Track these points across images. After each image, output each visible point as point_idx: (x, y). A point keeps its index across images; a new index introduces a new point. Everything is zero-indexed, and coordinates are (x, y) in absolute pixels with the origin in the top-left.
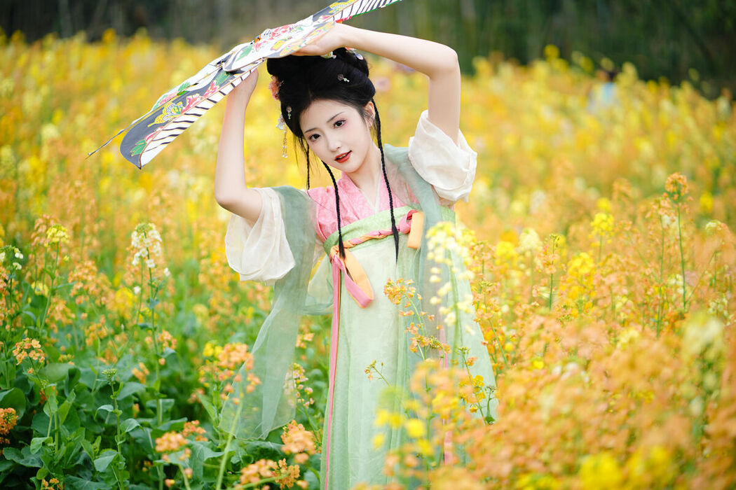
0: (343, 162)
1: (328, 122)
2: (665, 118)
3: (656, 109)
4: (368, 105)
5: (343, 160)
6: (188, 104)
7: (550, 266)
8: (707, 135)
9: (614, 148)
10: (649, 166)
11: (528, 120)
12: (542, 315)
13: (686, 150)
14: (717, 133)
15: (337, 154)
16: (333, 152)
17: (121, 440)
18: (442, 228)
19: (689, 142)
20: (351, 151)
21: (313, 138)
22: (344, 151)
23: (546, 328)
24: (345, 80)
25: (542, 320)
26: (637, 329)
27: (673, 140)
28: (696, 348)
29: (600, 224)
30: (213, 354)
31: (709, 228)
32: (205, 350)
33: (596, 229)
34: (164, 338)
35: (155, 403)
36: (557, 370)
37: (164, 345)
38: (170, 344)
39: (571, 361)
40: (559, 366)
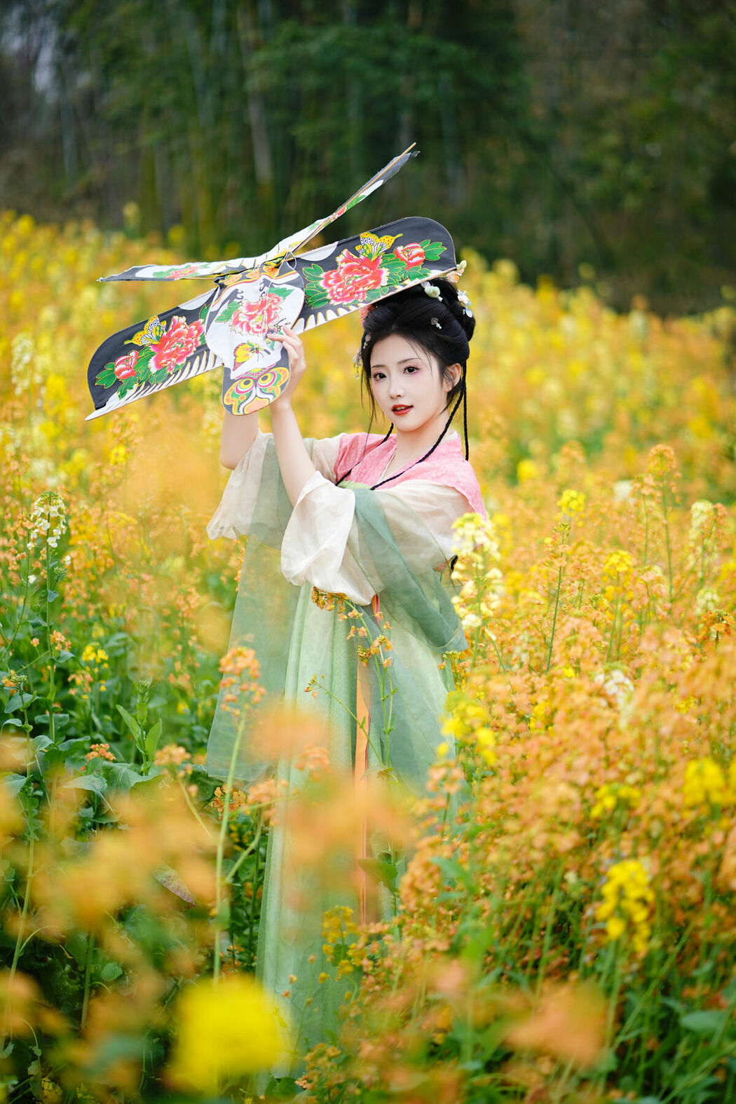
0: (400, 415)
1: (400, 363)
4: (453, 366)
5: (400, 412)
8: (619, 367)
12: (578, 617)
13: (594, 385)
15: (397, 403)
16: (392, 398)
17: (31, 761)
19: (597, 374)
20: (412, 406)
21: (378, 377)
22: (404, 402)
24: (438, 325)
27: (578, 370)
29: (568, 503)
30: (95, 659)
31: (696, 509)
32: (84, 654)
33: (564, 509)
34: (57, 639)
35: (46, 718)
36: (600, 678)
37: (57, 648)
38: (64, 647)
39: (614, 668)
40: (601, 673)
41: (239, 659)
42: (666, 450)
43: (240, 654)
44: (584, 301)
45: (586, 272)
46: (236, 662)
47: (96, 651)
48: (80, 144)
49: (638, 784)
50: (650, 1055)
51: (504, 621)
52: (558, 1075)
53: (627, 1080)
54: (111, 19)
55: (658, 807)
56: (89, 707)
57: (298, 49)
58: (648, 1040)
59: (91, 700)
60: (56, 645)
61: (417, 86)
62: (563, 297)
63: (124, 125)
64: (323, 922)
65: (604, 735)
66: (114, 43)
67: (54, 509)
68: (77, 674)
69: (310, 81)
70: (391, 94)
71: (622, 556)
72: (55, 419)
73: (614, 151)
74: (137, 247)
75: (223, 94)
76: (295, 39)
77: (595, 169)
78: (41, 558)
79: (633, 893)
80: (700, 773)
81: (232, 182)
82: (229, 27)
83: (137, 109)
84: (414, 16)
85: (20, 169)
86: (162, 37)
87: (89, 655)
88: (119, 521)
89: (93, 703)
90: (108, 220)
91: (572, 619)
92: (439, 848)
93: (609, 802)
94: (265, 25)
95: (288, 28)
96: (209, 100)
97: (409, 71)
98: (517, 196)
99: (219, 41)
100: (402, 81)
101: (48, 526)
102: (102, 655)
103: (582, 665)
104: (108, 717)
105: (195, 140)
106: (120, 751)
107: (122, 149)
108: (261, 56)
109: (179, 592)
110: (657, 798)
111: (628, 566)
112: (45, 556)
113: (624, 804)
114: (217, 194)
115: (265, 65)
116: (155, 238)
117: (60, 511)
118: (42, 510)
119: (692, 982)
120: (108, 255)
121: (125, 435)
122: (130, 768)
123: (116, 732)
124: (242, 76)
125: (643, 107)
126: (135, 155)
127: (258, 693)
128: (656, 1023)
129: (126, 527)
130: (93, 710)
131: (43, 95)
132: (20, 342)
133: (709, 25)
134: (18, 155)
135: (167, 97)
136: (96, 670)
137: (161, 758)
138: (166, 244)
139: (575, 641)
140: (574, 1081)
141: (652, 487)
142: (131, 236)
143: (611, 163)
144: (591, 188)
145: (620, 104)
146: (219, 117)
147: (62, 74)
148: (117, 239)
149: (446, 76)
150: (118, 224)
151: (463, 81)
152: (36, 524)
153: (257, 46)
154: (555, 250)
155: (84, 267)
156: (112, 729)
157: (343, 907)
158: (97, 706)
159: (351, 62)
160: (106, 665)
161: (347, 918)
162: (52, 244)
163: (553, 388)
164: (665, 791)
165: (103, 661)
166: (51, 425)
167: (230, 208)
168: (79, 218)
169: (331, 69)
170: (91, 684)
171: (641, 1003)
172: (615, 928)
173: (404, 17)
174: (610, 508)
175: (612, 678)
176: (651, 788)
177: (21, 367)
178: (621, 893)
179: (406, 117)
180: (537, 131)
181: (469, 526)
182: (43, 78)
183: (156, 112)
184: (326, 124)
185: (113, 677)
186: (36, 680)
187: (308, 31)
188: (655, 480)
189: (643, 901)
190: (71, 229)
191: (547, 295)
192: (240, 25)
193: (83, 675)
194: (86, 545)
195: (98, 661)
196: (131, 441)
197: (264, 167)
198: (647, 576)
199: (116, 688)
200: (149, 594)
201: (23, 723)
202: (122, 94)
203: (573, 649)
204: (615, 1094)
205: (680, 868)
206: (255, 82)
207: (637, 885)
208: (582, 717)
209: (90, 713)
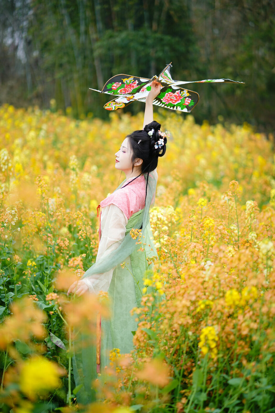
2: (209, 143)
3: (205, 139)
7: (192, 222)
8: (232, 153)
9: (185, 159)
10: (204, 170)
12: (195, 242)
13: (222, 160)
14: (237, 151)
17: (7, 301)
18: (155, 209)
19: (223, 156)
23: (197, 248)
25: (195, 244)
26: (231, 247)
27: (215, 154)
28: (265, 251)
29: (201, 203)
30: (32, 265)
31: (248, 203)
32: (28, 263)
33: (199, 205)
34: (16, 258)
35: (13, 286)
36: (203, 264)
37: (16, 261)
38: (19, 261)
39: (208, 260)
40: (203, 262)
42: (235, 182)
43: (76, 259)
44: (219, 129)
45: (221, 118)
46: (74, 262)
47: (32, 262)
48: (33, 77)
49: (213, 300)
50: (220, 395)
51: (177, 246)
52: (188, 403)
53: (211, 404)
54: (43, 32)
55: (219, 307)
56: (30, 282)
57: (112, 40)
58: (219, 390)
60: (16, 260)
61: (156, 52)
62: (212, 128)
63: (50, 70)
65: (203, 283)
66: (45, 40)
67: (13, 211)
68: (26, 271)
69: (117, 52)
70: (147, 55)
71: (211, 220)
72: (19, 179)
74: (55, 116)
75: (85, 58)
76: (111, 37)
78: (10, 229)
79: (211, 338)
80: (231, 294)
82: (86, 33)
83: (54, 65)
84: (155, 26)
85: (11, 88)
86: (62, 38)
87: (29, 263)
88: (39, 215)
89: (32, 281)
90: (44, 106)
91: (193, 243)
92: (146, 325)
93: (203, 306)
94: (100, 32)
95: (109, 32)
96: (80, 60)
97: (153, 46)
99: (83, 38)
100: (151, 51)
101: (12, 217)
102: (34, 263)
103: (197, 259)
104: (37, 286)
105: (76, 76)
106: (42, 298)
107: (49, 80)
108: (98, 44)
109: (61, 240)
110: (219, 304)
111: (212, 223)
112: (11, 228)
113: (207, 306)
114: (84, 94)
115: (100, 47)
116: (60, 111)
117: (15, 212)
118: (9, 212)
119: (232, 368)
120: (44, 118)
121: (40, 184)
122: (43, 303)
123: (41, 291)
124: (92, 51)
125: (241, 57)
126: (54, 81)
128: (222, 384)
129: (42, 217)
130: (32, 283)
131: (20, 61)
132: (3, 152)
133: (264, 25)
134: (11, 83)
135: (65, 60)
136: (32, 269)
137: (48, 297)
138: (65, 114)
139: (194, 251)
140: (193, 405)
141: (231, 196)
142: (53, 111)
144: (223, 88)
145: (234, 56)
146: (84, 66)
147: (28, 52)
148: (48, 113)
149: (167, 48)
150: (48, 107)
151: (173, 49)
152: (7, 217)
153: (97, 40)
154: (210, 110)
155: (34, 123)
156: (39, 290)
157: (116, 349)
158: (34, 282)
159: (132, 44)
160: (36, 267)
161: (118, 353)
162: (23, 116)
163: (203, 161)
164: (221, 301)
165: (34, 266)
166: (17, 181)
167: (89, 100)
168: (33, 105)
169: (124, 47)
170: (31, 274)
171: (216, 377)
172: (205, 350)
173: (151, 27)
174: (218, 204)
175: (207, 263)
176: (217, 302)
177: (4, 161)
178: (207, 339)
179: (153, 64)
180: (201, 67)
181: (155, 211)
182: (21, 54)
183: (61, 65)
184: (124, 68)
185: (39, 271)
186: (12, 273)
187: (116, 34)
188: (232, 193)
189: (214, 340)
190: (30, 109)
191: (205, 127)
192: (90, 32)
193: (28, 271)
196: (43, 186)
198: (219, 227)
199: (40, 275)
200: (51, 241)
201: (4, 288)
202: (49, 58)
203: (193, 254)
204: (207, 410)
205: (228, 329)
206: (97, 53)
207: (212, 335)
208: (194, 277)
209: (31, 284)
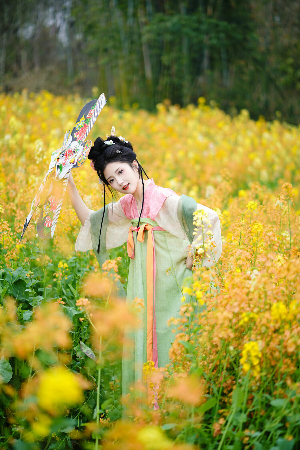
0: (127, 189)
1: (115, 172)
2: (264, 141)
4: (134, 162)
5: (126, 188)
6: (51, 202)
7: (241, 227)
8: (289, 152)
9: (237, 158)
10: (259, 170)
11: (190, 142)
13: (277, 160)
15: (123, 186)
16: (121, 185)
17: (35, 305)
19: (278, 156)
20: (129, 184)
21: (111, 181)
22: (125, 184)
23: (243, 255)
24: (120, 152)
25: (241, 251)
26: (281, 255)
27: (270, 154)
29: (251, 206)
30: (63, 266)
32: (59, 265)
33: (249, 208)
34: (47, 259)
35: (42, 289)
36: (249, 273)
37: (46, 262)
38: (49, 262)
39: (255, 269)
40: (249, 271)
41: (109, 264)
42: (289, 185)
43: (110, 262)
44: (276, 125)
45: (278, 114)
46: (108, 266)
47: (63, 263)
48: (75, 62)
49: (258, 313)
50: (261, 417)
52: (226, 424)
53: (251, 426)
54: (88, 13)
55: (264, 321)
56: (61, 285)
57: (162, 25)
58: (261, 412)
59: (62, 283)
61: (211, 39)
62: (268, 124)
63: (94, 55)
64: (143, 367)
65: (248, 294)
66: (89, 22)
68: (57, 273)
69: (168, 37)
70: (201, 43)
71: (259, 225)
73: (292, 65)
75: (132, 43)
76: (161, 21)
77: (284, 73)
79: (253, 354)
80: (278, 307)
81: (135, 78)
82: (135, 15)
83: (97, 50)
84: (210, 10)
85: (51, 73)
86: (108, 20)
87: (61, 265)
89: (63, 285)
90: (85, 94)
91: (239, 250)
92: (183, 337)
93: (246, 319)
94: (149, 15)
95: (159, 15)
96: (126, 45)
97: (207, 33)
98: (252, 83)
99: (130, 21)
100: (205, 38)
102: (66, 265)
103: (243, 268)
104: (68, 290)
105: (121, 62)
106: (73, 303)
107: (92, 65)
108: (147, 28)
110: (264, 317)
111: (261, 229)
113: (251, 319)
114: (129, 82)
115: (149, 31)
119: (275, 388)
122: (73, 309)
123: (72, 296)
124: (140, 36)
126: (97, 67)
127: (117, 278)
128: (264, 405)
131: (61, 44)
132: (38, 143)
134: (50, 68)
135: (110, 44)
136: (64, 271)
137: (79, 303)
138: (108, 104)
139: (240, 258)
140: (232, 427)
141: (283, 200)
143: (290, 70)
144: (282, 81)
145: (296, 46)
146: (131, 52)
147: (71, 35)
149: (222, 35)
150: (90, 96)
151: (229, 37)
153: (146, 24)
154: (267, 105)
155: (73, 112)
156: (70, 295)
157: (150, 362)
158: (65, 285)
159: (185, 30)
160: (67, 269)
162: (62, 104)
163: (258, 161)
164: (267, 315)
167: (135, 89)
168: (73, 93)
169: (176, 32)
170: (62, 277)
171: (258, 397)
172: (246, 367)
173: (205, 11)
174: (271, 208)
175: (253, 272)
176: (262, 315)
177: (38, 153)
178: (249, 355)
179: (206, 52)
180: (259, 57)
181: (199, 214)
182: (63, 36)
183: (106, 50)
184: (174, 55)
185: (71, 274)
186: (42, 275)
187: (166, 17)
188: (284, 197)
189: (257, 357)
190: (70, 98)
191: (261, 124)
192: (139, 15)
193: (59, 273)
194: (60, 222)
195: (64, 267)
196: (77, 181)
197: (149, 73)
198: (269, 233)
199: (72, 278)
201: (32, 291)
202: (93, 42)
203: (239, 261)
204: (247, 432)
205: (273, 345)
206: (145, 38)
207: (255, 351)
208: (239, 287)
209: (62, 288)
